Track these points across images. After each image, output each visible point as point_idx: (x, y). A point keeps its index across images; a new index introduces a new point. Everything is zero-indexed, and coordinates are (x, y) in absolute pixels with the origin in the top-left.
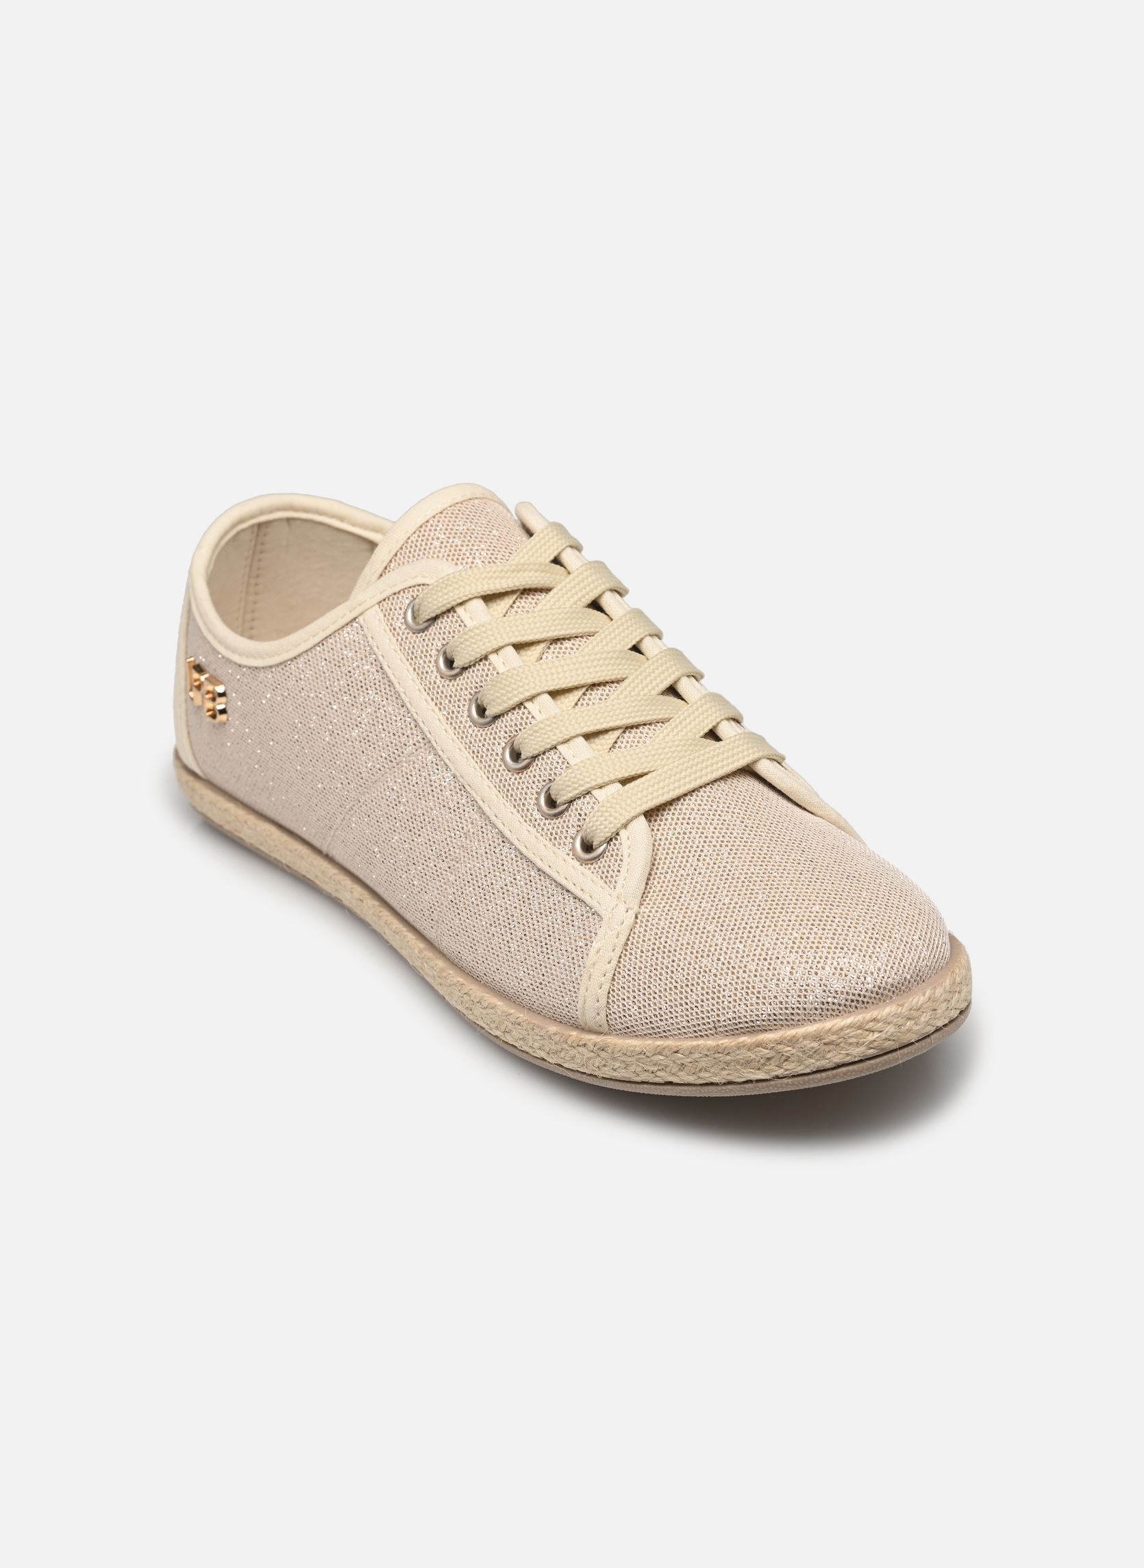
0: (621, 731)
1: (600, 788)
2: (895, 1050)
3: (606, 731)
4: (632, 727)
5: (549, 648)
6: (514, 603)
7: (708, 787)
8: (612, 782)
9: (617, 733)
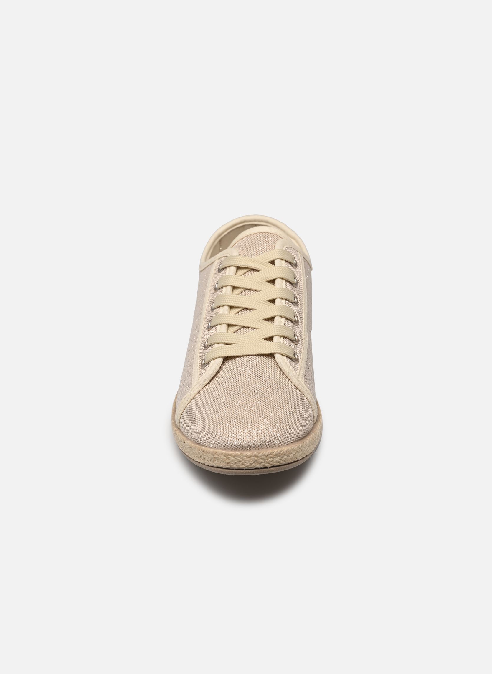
0: (240, 327)
1: (218, 344)
2: (253, 469)
3: (237, 325)
4: (245, 327)
5: (244, 291)
6: (247, 272)
7: (251, 356)
8: (222, 343)
9: (238, 328)
